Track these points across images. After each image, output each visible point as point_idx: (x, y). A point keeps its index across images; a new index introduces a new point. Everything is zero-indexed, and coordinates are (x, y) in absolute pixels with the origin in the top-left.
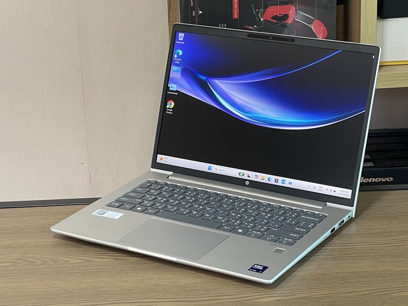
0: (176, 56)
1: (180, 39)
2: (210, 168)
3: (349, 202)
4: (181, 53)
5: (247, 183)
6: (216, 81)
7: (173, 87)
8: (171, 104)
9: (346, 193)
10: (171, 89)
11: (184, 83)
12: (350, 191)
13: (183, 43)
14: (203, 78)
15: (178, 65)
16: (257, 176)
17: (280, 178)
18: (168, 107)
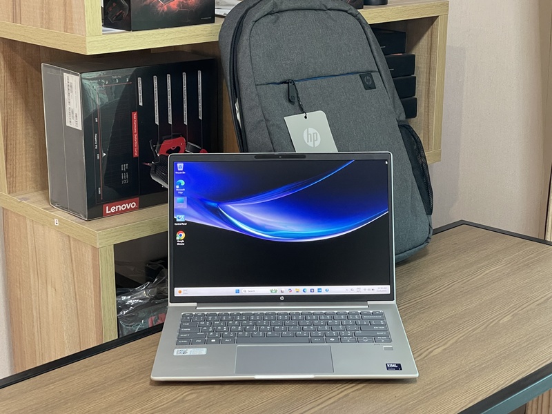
0: (177, 187)
1: (179, 170)
2: (238, 291)
3: (389, 297)
4: (183, 183)
5: (282, 298)
6: (229, 206)
7: (180, 218)
8: (181, 235)
9: (384, 289)
10: (178, 220)
11: (192, 212)
12: (388, 287)
13: (184, 173)
14: (213, 204)
15: (181, 195)
16: (291, 290)
17: (316, 288)
18: (177, 238)
